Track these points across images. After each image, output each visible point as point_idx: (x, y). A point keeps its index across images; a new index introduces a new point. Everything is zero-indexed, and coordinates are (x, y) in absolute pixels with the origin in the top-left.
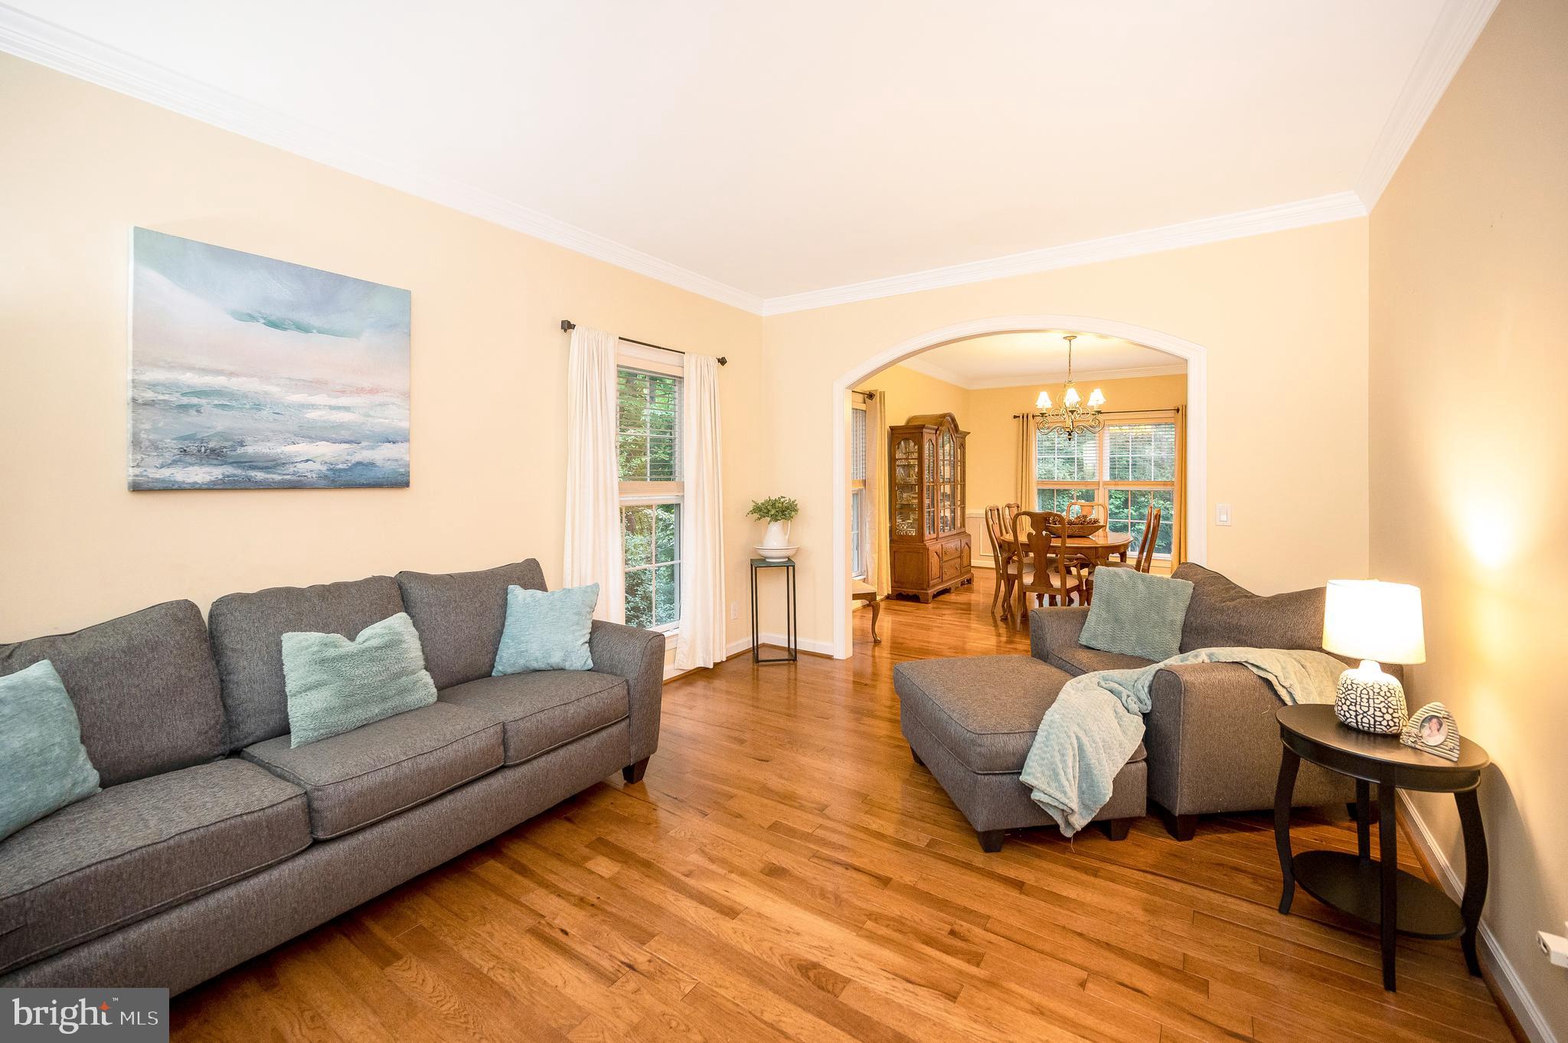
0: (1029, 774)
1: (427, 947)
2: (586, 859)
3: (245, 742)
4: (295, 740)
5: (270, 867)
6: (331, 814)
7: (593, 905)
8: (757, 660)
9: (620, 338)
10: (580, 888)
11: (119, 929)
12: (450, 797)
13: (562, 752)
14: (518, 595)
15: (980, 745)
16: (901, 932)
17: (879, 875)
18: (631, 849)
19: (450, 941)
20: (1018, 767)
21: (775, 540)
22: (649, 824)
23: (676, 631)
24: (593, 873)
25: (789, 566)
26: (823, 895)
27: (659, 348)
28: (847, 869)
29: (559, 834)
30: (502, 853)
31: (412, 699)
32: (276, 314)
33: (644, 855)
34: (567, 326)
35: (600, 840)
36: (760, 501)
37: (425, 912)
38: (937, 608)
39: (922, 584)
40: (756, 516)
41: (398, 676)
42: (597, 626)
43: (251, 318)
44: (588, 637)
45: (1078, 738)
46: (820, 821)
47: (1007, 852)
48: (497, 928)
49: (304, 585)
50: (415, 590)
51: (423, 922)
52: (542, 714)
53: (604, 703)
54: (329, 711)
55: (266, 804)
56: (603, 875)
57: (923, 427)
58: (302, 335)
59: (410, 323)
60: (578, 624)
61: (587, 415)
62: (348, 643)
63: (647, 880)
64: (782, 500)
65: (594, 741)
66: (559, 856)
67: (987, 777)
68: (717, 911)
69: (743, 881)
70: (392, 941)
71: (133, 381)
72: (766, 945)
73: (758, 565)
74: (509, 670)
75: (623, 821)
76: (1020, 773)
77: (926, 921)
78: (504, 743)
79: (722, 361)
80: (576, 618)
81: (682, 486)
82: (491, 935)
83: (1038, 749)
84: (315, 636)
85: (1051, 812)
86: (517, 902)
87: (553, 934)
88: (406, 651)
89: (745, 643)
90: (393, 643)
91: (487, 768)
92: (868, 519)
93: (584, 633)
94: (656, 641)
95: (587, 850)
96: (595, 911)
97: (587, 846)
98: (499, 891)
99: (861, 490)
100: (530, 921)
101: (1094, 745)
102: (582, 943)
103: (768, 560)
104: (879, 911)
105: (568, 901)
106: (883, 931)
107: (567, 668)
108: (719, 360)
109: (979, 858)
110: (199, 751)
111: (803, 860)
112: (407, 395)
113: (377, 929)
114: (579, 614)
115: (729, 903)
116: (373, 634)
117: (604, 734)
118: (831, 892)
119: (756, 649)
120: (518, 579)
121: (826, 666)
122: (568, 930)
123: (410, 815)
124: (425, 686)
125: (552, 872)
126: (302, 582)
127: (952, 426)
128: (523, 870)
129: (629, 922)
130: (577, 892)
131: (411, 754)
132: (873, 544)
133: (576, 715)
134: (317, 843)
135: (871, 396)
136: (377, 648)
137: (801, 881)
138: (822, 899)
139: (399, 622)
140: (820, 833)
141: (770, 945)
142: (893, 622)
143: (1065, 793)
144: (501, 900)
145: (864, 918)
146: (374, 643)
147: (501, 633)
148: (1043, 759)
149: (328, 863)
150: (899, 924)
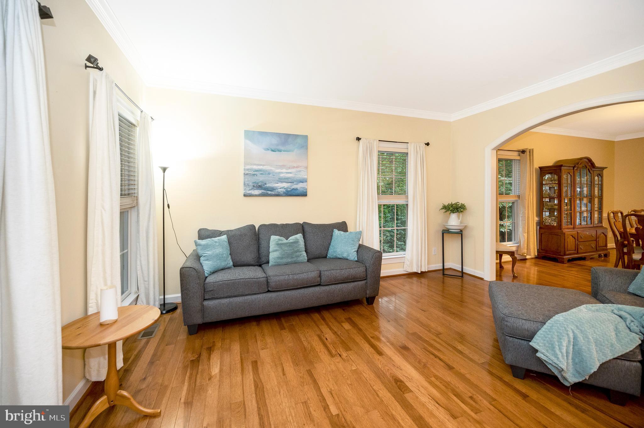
0: (535, 343)
1: (292, 329)
2: (342, 322)
3: (262, 263)
4: (270, 264)
5: (258, 294)
6: (272, 284)
7: (338, 335)
8: (444, 274)
9: (379, 141)
10: (337, 329)
11: (229, 297)
12: (303, 289)
13: (340, 285)
14: (336, 232)
15: (507, 321)
16: (446, 387)
17: (450, 365)
18: (358, 324)
19: (298, 330)
20: (531, 337)
21: (454, 221)
22: (368, 318)
23: (404, 256)
24: (343, 327)
25: (460, 233)
26: (419, 362)
27: (397, 142)
28: (436, 357)
29: (339, 313)
30: (320, 313)
31: (300, 259)
32: (273, 148)
33: (361, 327)
34: (358, 139)
35: (350, 319)
36: (446, 204)
37: (295, 321)
38: (570, 267)
39: (560, 252)
40: (444, 210)
41: (297, 252)
42: (360, 246)
43: (268, 149)
44: (356, 250)
45: (573, 332)
46: (435, 338)
47: (527, 381)
48: (310, 331)
49: (279, 224)
50: (307, 228)
51: (294, 323)
52: (332, 271)
53: (355, 272)
54: (278, 258)
55: (258, 277)
56: (345, 328)
57: (561, 166)
58: (279, 153)
59: (307, 145)
60: (353, 244)
61: (365, 171)
62: (286, 240)
63: (358, 334)
64: (458, 203)
65: (352, 284)
66: (335, 319)
67: (511, 338)
68: (376, 352)
69: (390, 346)
70: (285, 325)
71: (244, 169)
72: (387, 368)
73: (446, 232)
74: (331, 257)
75: (360, 315)
76: (530, 341)
77: (461, 388)
78: (320, 276)
79: (428, 144)
80: (352, 242)
81: (407, 197)
82: (308, 332)
83: (544, 331)
84: (278, 237)
85: (549, 366)
86: (318, 327)
87: (323, 338)
88: (299, 245)
89: (439, 266)
90: (296, 242)
91: (314, 283)
92: (521, 215)
93: (355, 247)
94: (378, 254)
95: (344, 320)
96: (338, 337)
97: (345, 319)
98: (315, 322)
99: (517, 200)
100: (319, 333)
101: (586, 339)
102: (330, 344)
103: (450, 230)
104: (441, 376)
105: (332, 331)
106: (438, 383)
107: (349, 259)
108: (426, 144)
109: (509, 378)
110: (252, 263)
111: (419, 348)
112: (307, 168)
113: (283, 320)
114: (353, 241)
115: (381, 351)
116: (292, 239)
117: (356, 283)
118: (423, 362)
119: (444, 269)
120: (338, 227)
121: (478, 282)
122: (328, 339)
123: (292, 291)
124: (304, 256)
125: (331, 322)
126: (279, 223)
127: (590, 164)
128: (324, 319)
129: (346, 344)
130: (336, 330)
131: (292, 273)
132: (524, 228)
133: (344, 274)
134: (269, 291)
135: (523, 152)
136: (292, 243)
137: (414, 355)
138: (418, 363)
139: (299, 236)
140: (432, 342)
141: (388, 368)
142: (539, 271)
143: (558, 358)
144: (314, 325)
145: (433, 376)
146: (291, 241)
147: (330, 244)
148: (546, 337)
149: (271, 297)
150: (447, 385)
